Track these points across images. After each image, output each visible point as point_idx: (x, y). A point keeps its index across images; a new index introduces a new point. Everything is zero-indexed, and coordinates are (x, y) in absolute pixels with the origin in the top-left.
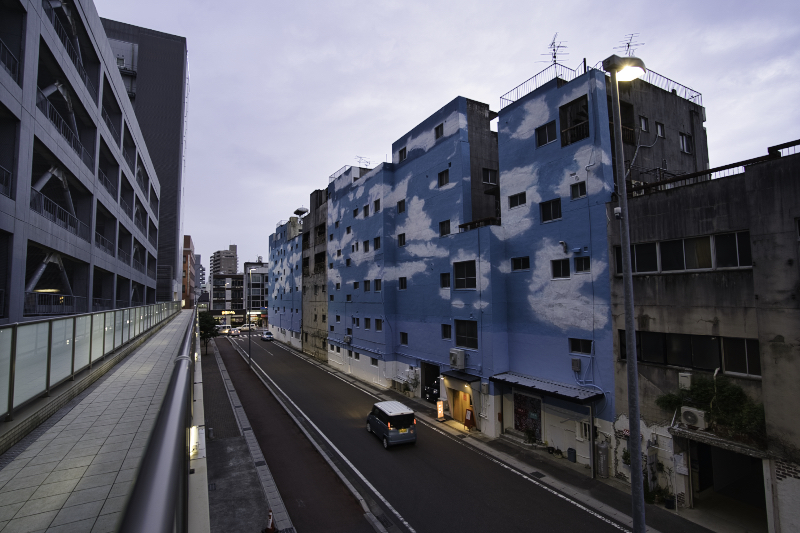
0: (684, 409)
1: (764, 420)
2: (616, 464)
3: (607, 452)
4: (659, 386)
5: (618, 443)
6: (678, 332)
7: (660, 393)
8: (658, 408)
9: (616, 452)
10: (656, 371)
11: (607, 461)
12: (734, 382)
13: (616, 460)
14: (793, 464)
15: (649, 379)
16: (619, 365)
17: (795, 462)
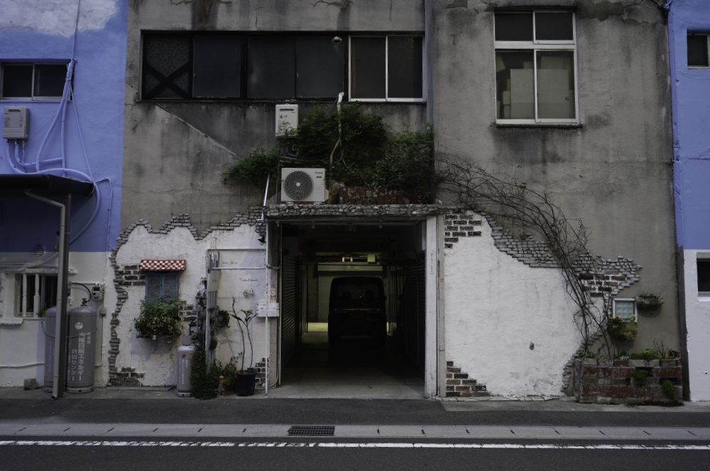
0: (286, 172)
1: (432, 147)
2: (115, 352)
3: (93, 323)
4: (229, 145)
5: (122, 298)
6: (275, 28)
7: (230, 159)
8: (227, 191)
9: (115, 323)
10: (226, 112)
11: (93, 350)
12: (368, 112)
13: (115, 342)
14: (469, 213)
15: (209, 133)
16: (139, 112)
17: (471, 209)
